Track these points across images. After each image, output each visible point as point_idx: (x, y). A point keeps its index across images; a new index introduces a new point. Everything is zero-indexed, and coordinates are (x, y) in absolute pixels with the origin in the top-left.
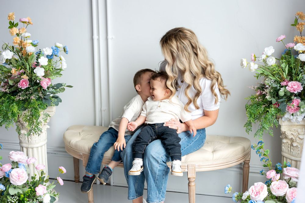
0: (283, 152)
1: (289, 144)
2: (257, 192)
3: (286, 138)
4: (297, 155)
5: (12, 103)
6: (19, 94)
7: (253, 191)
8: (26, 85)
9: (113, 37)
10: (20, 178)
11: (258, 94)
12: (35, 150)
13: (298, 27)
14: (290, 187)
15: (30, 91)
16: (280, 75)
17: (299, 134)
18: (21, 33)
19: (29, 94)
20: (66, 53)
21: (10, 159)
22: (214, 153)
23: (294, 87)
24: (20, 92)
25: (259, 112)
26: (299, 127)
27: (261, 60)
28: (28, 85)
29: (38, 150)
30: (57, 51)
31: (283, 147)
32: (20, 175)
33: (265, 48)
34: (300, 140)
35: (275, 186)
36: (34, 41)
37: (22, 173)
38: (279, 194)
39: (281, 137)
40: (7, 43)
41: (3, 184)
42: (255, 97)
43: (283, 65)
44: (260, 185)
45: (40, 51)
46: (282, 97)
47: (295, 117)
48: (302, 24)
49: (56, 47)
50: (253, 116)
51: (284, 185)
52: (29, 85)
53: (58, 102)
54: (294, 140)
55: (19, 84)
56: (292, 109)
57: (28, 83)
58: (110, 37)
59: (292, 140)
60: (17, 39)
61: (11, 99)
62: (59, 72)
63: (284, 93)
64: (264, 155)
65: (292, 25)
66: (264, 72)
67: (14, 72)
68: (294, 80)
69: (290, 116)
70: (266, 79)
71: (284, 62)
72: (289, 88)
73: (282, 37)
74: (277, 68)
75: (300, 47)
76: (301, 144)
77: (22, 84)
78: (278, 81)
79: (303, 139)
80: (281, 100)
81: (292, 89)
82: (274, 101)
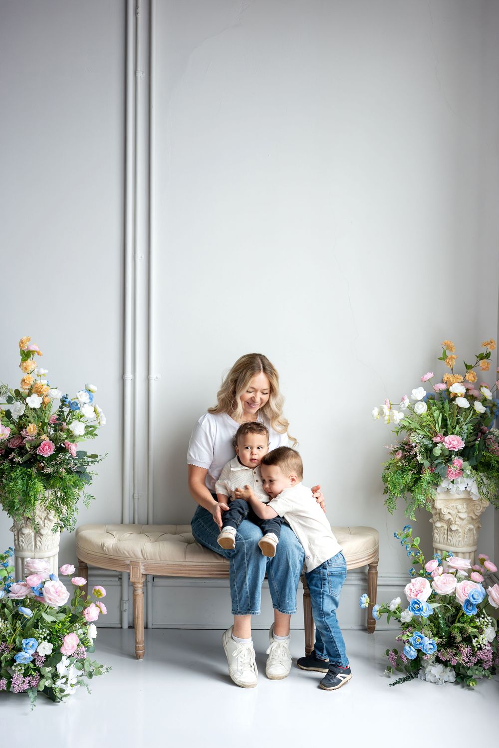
0: (436, 542)
1: (445, 530)
2: (417, 590)
3: (441, 519)
4: (457, 544)
7: (411, 590)
8: (49, 450)
9: (158, 377)
10: (60, 594)
11: (399, 457)
13: (448, 361)
14: (459, 581)
15: (57, 460)
16: (431, 428)
17: (459, 512)
19: (56, 464)
23: (453, 442)
24: (40, 461)
25: (406, 481)
26: (458, 502)
27: (404, 407)
28: (52, 450)
31: (436, 535)
32: (58, 590)
33: (412, 389)
34: (461, 521)
35: (439, 581)
38: (447, 591)
39: (431, 521)
42: (394, 461)
43: (436, 413)
44: (420, 582)
46: (437, 458)
47: (455, 486)
48: (452, 358)
51: (451, 579)
54: (452, 521)
55: (38, 449)
56: (452, 473)
57: (54, 447)
58: (153, 375)
59: (449, 522)
60: (29, 378)
61: (26, 473)
62: (92, 431)
63: (441, 451)
64: (412, 546)
65: (440, 359)
66: (410, 423)
67: (32, 430)
68: (451, 434)
69: (449, 484)
70: (412, 435)
71: (436, 409)
72: (447, 445)
73: (429, 375)
74: (429, 418)
75: (458, 389)
76: (462, 527)
77: (43, 449)
78: (428, 436)
79: (465, 519)
80: (436, 462)
81: (451, 445)
82: (426, 463)
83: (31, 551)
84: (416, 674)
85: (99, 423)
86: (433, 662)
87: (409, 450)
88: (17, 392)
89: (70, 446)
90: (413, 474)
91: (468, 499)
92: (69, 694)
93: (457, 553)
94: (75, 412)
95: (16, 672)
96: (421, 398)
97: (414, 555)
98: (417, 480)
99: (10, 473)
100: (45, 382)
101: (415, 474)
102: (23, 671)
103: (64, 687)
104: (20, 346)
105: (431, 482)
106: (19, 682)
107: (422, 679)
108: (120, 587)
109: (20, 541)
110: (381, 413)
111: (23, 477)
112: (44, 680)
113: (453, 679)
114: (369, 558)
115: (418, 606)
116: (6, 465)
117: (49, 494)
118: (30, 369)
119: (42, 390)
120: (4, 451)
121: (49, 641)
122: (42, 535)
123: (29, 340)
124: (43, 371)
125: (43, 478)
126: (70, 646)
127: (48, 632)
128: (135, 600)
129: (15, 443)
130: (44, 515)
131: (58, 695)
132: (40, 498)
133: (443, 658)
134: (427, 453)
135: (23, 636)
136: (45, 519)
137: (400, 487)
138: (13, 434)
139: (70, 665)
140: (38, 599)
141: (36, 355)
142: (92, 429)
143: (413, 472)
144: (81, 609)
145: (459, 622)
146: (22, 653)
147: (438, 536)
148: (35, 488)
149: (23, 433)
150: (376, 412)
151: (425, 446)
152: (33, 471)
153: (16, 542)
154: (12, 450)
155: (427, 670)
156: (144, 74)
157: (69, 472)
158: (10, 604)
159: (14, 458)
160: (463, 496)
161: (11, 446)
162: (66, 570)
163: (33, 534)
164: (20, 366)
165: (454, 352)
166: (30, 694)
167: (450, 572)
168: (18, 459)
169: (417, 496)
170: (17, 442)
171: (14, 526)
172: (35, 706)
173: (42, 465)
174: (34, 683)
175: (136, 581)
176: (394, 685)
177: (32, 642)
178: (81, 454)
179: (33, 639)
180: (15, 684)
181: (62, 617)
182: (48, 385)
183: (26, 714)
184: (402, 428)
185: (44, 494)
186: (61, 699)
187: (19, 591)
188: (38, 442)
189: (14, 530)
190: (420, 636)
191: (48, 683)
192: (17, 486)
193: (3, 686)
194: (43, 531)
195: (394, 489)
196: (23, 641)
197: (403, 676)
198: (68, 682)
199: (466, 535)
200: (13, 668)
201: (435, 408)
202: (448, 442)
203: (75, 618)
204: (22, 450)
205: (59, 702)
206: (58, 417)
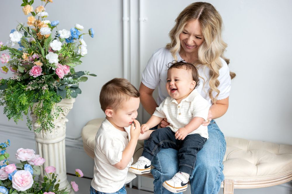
5: (23, 93)
6: (29, 83)
8: (38, 72)
9: (146, 19)
10: (24, 182)
12: (51, 146)
15: (42, 80)
18: (37, 11)
20: (92, 37)
21: (16, 158)
22: (258, 166)
24: (32, 80)
28: (40, 72)
29: (54, 147)
30: (76, 34)
32: (24, 179)
36: (54, 22)
37: (26, 177)
40: (22, 24)
41: (6, 187)
45: (56, 33)
49: (76, 29)
52: (42, 73)
53: (77, 93)
55: (30, 71)
57: (42, 71)
77: (33, 71)
83: (41, 138)
114: (289, 176)
178: (75, 74)
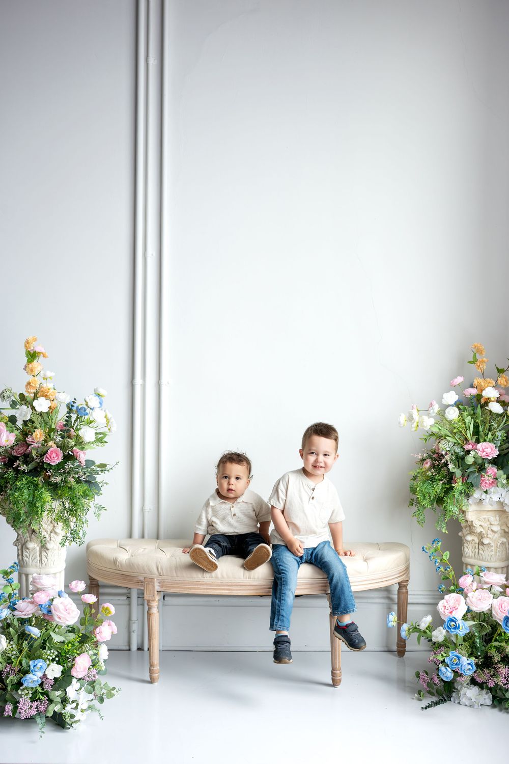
0: (466, 557)
1: (475, 543)
2: (451, 607)
3: (472, 532)
4: (489, 558)
7: (445, 607)
8: (57, 457)
9: (169, 382)
11: (427, 465)
13: (478, 364)
14: (494, 597)
15: (65, 468)
16: (463, 436)
17: (491, 524)
19: (64, 472)
23: (486, 450)
24: (48, 469)
25: (436, 492)
26: (490, 513)
27: (433, 412)
28: (60, 458)
31: (466, 549)
32: (68, 608)
33: (443, 394)
34: (494, 534)
35: (474, 598)
37: (70, 606)
38: (482, 609)
39: (460, 534)
42: (424, 470)
43: (468, 419)
44: (454, 598)
46: (470, 466)
47: (488, 496)
48: (482, 362)
50: (427, 497)
51: (486, 595)
54: (484, 534)
55: (45, 456)
56: (486, 483)
58: (164, 380)
59: (481, 536)
60: (35, 381)
61: (32, 482)
62: (102, 438)
63: (473, 459)
64: (441, 560)
65: (470, 362)
66: (440, 430)
67: (38, 436)
68: (483, 442)
69: (482, 494)
70: (442, 442)
71: (468, 416)
72: (480, 452)
73: (459, 380)
74: (460, 424)
75: (491, 393)
76: (494, 540)
77: (50, 457)
78: (459, 444)
79: (497, 531)
80: (468, 471)
81: (484, 453)
82: (458, 472)
83: (36, 566)
84: (450, 697)
85: (109, 429)
86: (468, 684)
87: (438, 459)
88: (22, 396)
89: (78, 454)
90: (443, 484)
91: (501, 511)
92: (80, 720)
93: (488, 569)
94: (83, 418)
95: (23, 696)
96: (452, 403)
97: (443, 570)
98: (448, 490)
99: (14, 482)
100: (51, 386)
101: (445, 484)
102: (31, 695)
103: (74, 712)
104: (26, 346)
105: (463, 491)
106: (26, 707)
107: (456, 702)
108: (128, 606)
109: (24, 556)
110: (410, 418)
111: (29, 487)
112: (53, 705)
113: (489, 702)
114: (399, 575)
115: (454, 623)
116: (11, 474)
117: (56, 505)
118: (36, 372)
119: (48, 394)
120: (8, 459)
121: (58, 663)
122: (48, 550)
123: (35, 340)
124: (49, 374)
125: (50, 488)
126: (82, 668)
127: (56, 653)
128: (149, 619)
129: (18, 451)
130: (50, 528)
131: (68, 720)
132: (48, 509)
133: (479, 680)
134: (458, 462)
135: (29, 657)
136: (51, 532)
137: (430, 497)
138: (17, 440)
139: (80, 689)
140: (47, 618)
141: (41, 357)
142: (102, 435)
143: (443, 482)
144: (91, 628)
145: (496, 640)
146: (30, 676)
147: (468, 550)
148: (43, 498)
149: (29, 439)
150: (403, 418)
151: (457, 455)
152: (40, 480)
153: (20, 557)
154: (17, 458)
155: (462, 693)
156: (156, 61)
157: (78, 481)
158: (16, 623)
159: (18, 466)
160: (496, 507)
161: (15, 454)
162: (76, 587)
163: (38, 549)
164: (25, 369)
165: (484, 355)
166: (38, 720)
167: (485, 587)
168: (23, 467)
169: (449, 506)
170: (21, 450)
171: (17, 540)
172: (44, 733)
173: (49, 473)
174: (42, 708)
175: (150, 599)
176: (426, 708)
177: (40, 664)
178: (90, 463)
179: (42, 660)
180: (22, 709)
181: (72, 636)
182: (55, 389)
183: (33, 742)
184: (430, 435)
185: (51, 504)
186: (71, 725)
187: (25, 609)
188: (45, 449)
189: (17, 544)
190: (457, 656)
191: (58, 708)
192: (22, 496)
193: (8, 712)
194: (49, 546)
195: (424, 499)
196: (31, 663)
197: (435, 699)
198: (79, 707)
199: (498, 549)
200: (20, 692)
201: (467, 413)
202: (481, 449)
203: (85, 639)
204: (27, 458)
205: (69, 728)
206: (65, 423)
